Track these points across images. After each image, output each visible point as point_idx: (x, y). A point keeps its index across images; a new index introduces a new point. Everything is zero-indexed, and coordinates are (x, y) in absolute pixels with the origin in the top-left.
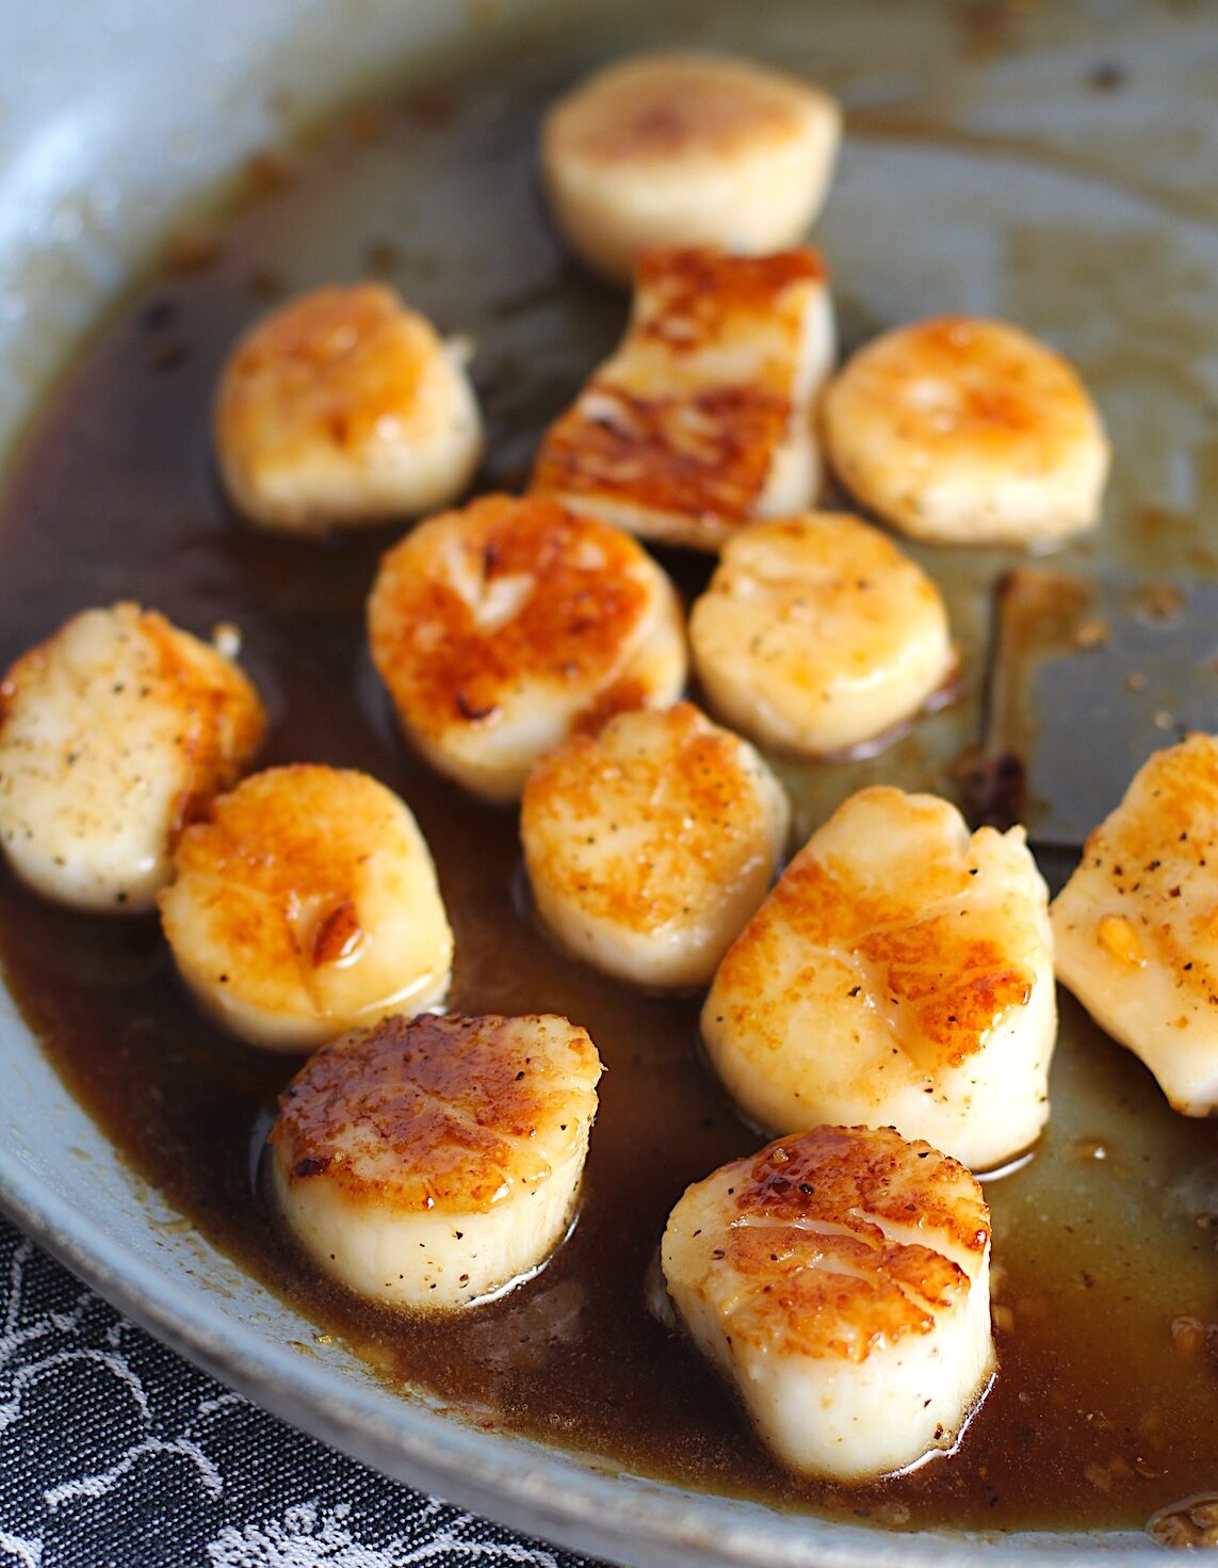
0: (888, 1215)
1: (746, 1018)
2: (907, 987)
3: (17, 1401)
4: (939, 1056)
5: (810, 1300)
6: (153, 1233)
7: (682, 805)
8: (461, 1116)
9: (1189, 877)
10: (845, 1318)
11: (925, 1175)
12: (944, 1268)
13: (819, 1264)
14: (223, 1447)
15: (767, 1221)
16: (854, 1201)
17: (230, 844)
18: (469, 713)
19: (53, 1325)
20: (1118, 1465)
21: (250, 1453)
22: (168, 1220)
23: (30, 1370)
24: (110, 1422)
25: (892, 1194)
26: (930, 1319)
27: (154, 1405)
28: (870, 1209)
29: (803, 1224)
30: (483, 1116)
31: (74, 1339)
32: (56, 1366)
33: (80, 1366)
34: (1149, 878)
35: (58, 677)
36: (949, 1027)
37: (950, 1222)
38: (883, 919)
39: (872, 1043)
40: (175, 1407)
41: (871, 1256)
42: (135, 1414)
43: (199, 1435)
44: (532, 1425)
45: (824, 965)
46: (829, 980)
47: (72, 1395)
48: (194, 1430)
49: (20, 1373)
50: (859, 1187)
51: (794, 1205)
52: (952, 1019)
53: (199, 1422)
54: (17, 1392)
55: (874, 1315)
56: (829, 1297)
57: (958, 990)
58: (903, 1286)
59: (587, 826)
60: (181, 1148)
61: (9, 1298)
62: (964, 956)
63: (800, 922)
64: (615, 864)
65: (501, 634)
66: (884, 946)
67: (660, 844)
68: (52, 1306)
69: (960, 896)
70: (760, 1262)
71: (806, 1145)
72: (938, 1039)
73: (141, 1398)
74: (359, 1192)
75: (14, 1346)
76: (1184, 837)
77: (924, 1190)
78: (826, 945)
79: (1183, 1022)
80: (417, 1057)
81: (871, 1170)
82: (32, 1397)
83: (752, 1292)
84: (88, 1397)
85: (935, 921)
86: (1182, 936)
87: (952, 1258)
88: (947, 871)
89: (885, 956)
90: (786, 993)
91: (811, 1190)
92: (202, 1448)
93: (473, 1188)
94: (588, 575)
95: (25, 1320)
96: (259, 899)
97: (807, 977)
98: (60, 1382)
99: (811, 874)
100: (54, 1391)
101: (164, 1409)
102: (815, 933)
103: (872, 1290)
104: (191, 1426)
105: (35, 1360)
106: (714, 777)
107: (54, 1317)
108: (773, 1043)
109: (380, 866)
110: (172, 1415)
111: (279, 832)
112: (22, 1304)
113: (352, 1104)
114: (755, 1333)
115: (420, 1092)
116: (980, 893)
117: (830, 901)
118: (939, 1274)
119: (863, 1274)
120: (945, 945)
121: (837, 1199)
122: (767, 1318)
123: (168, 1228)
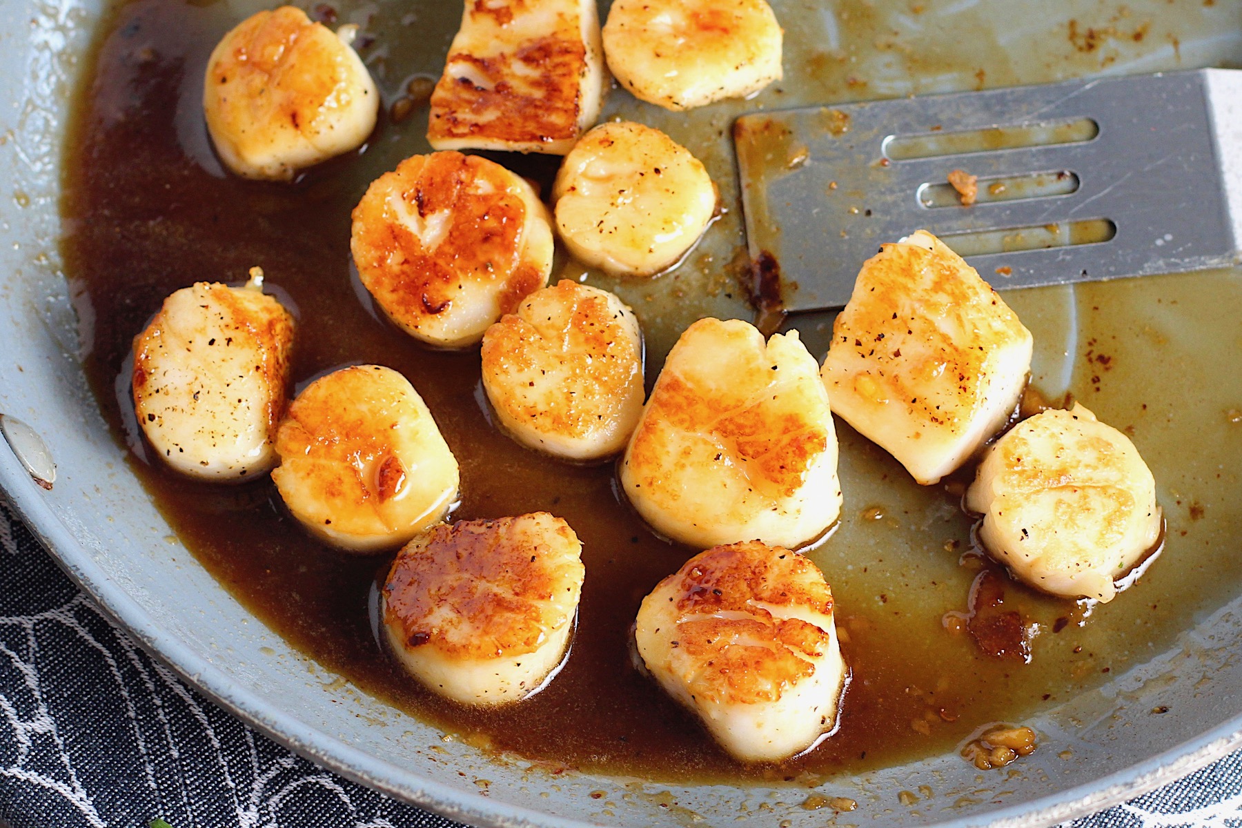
0: (771, 601)
1: (655, 484)
2: (751, 452)
3: (274, 820)
4: (779, 491)
5: (738, 667)
6: (327, 694)
7: (583, 348)
8: (505, 592)
9: (903, 343)
10: (761, 675)
11: (787, 571)
12: (813, 632)
13: (738, 642)
14: (402, 817)
15: (698, 616)
16: (748, 595)
17: (310, 434)
18: (433, 309)
19: (281, 766)
20: (931, 716)
21: (418, 817)
22: (331, 680)
23: (276, 798)
24: (333, 819)
25: (771, 587)
26: (812, 666)
27: (354, 801)
28: (758, 598)
29: (720, 615)
30: (517, 590)
31: (296, 772)
32: (291, 792)
33: (305, 788)
34: (879, 346)
35: (171, 341)
36: (780, 472)
37: (809, 600)
38: (726, 410)
39: (735, 487)
40: (367, 799)
41: (768, 631)
42: (346, 810)
43: (385, 813)
44: (583, 765)
45: (695, 443)
46: (701, 453)
47: (306, 808)
48: (382, 811)
49: (271, 802)
50: (749, 586)
51: (712, 604)
52: (782, 467)
53: (383, 805)
54: (272, 814)
55: (779, 670)
56: (749, 664)
57: (782, 449)
58: (791, 648)
59: (526, 376)
60: (323, 629)
61: (251, 755)
62: (781, 425)
63: (676, 419)
64: (549, 396)
65: (440, 252)
66: (731, 427)
67: (574, 377)
68: (277, 754)
69: (770, 386)
70: (701, 646)
71: (710, 561)
72: (776, 481)
73: (346, 799)
74: (453, 652)
75: (262, 786)
76: (895, 316)
77: (789, 582)
78: (694, 430)
79: (918, 435)
80: (464, 554)
81: (754, 573)
82: (282, 816)
83: (702, 667)
84: (315, 807)
85: (759, 405)
86: (906, 380)
87: (816, 624)
88: (759, 370)
89: (732, 433)
90: (676, 465)
91: (720, 592)
92: (390, 821)
93: (525, 640)
94: (485, 198)
95: (264, 768)
96: (336, 466)
97: (687, 453)
98: (296, 802)
99: (674, 386)
100: (294, 808)
101: (362, 802)
102: (686, 424)
103: (773, 654)
104: (380, 808)
105: (277, 791)
106: (597, 327)
107: (280, 761)
108: (675, 497)
109: (404, 428)
110: (367, 805)
111: (338, 419)
112: (259, 758)
113: (433, 592)
114: (710, 693)
115: (473, 578)
116: (782, 380)
117: (691, 402)
118: (812, 636)
119: (765, 644)
120: (769, 421)
121: (737, 595)
122: (715, 682)
123: (333, 686)
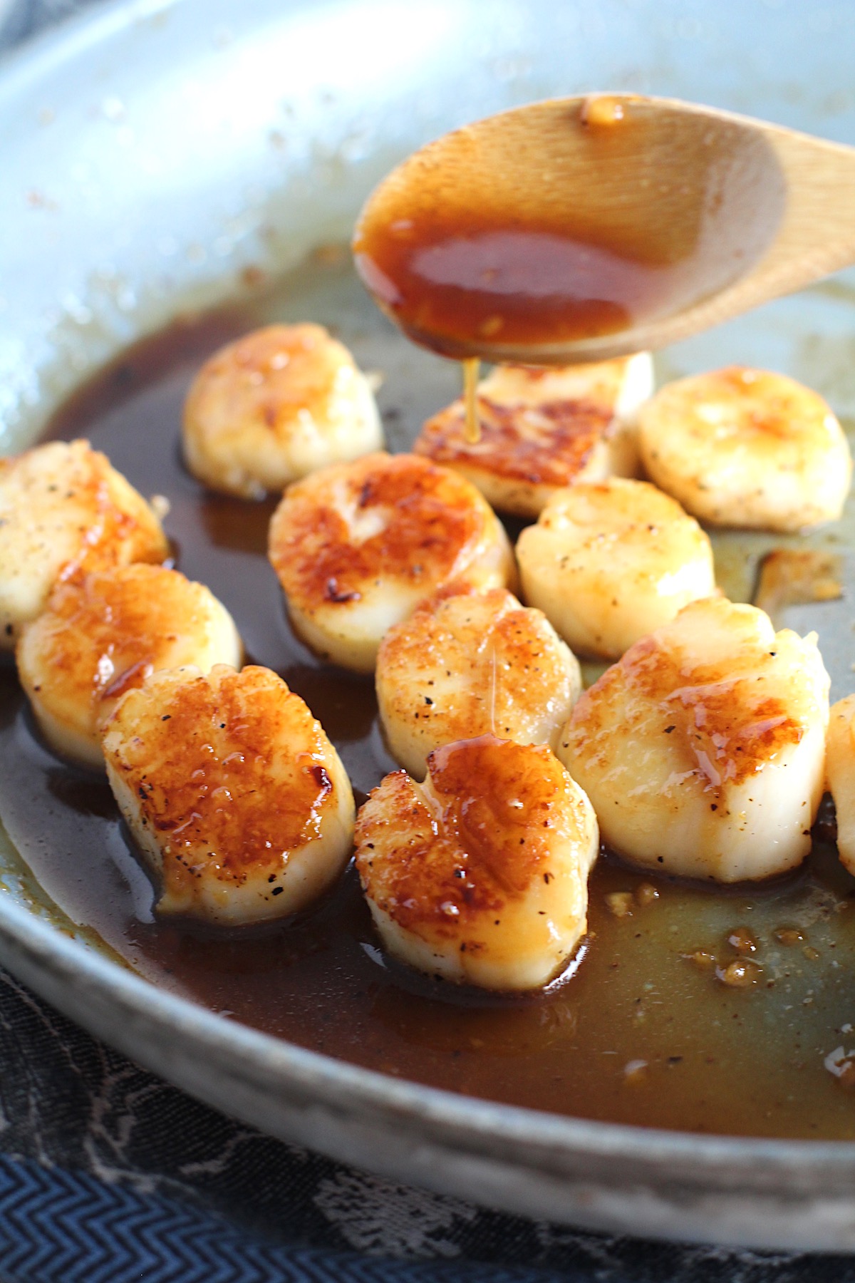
18: (338, 600)
36: (735, 754)
52: (739, 749)
59: (427, 675)
62: (756, 707)
64: (450, 699)
65: (369, 545)
69: (760, 670)
90: (620, 729)
106: (525, 636)
116: (777, 667)
120: (743, 701)
